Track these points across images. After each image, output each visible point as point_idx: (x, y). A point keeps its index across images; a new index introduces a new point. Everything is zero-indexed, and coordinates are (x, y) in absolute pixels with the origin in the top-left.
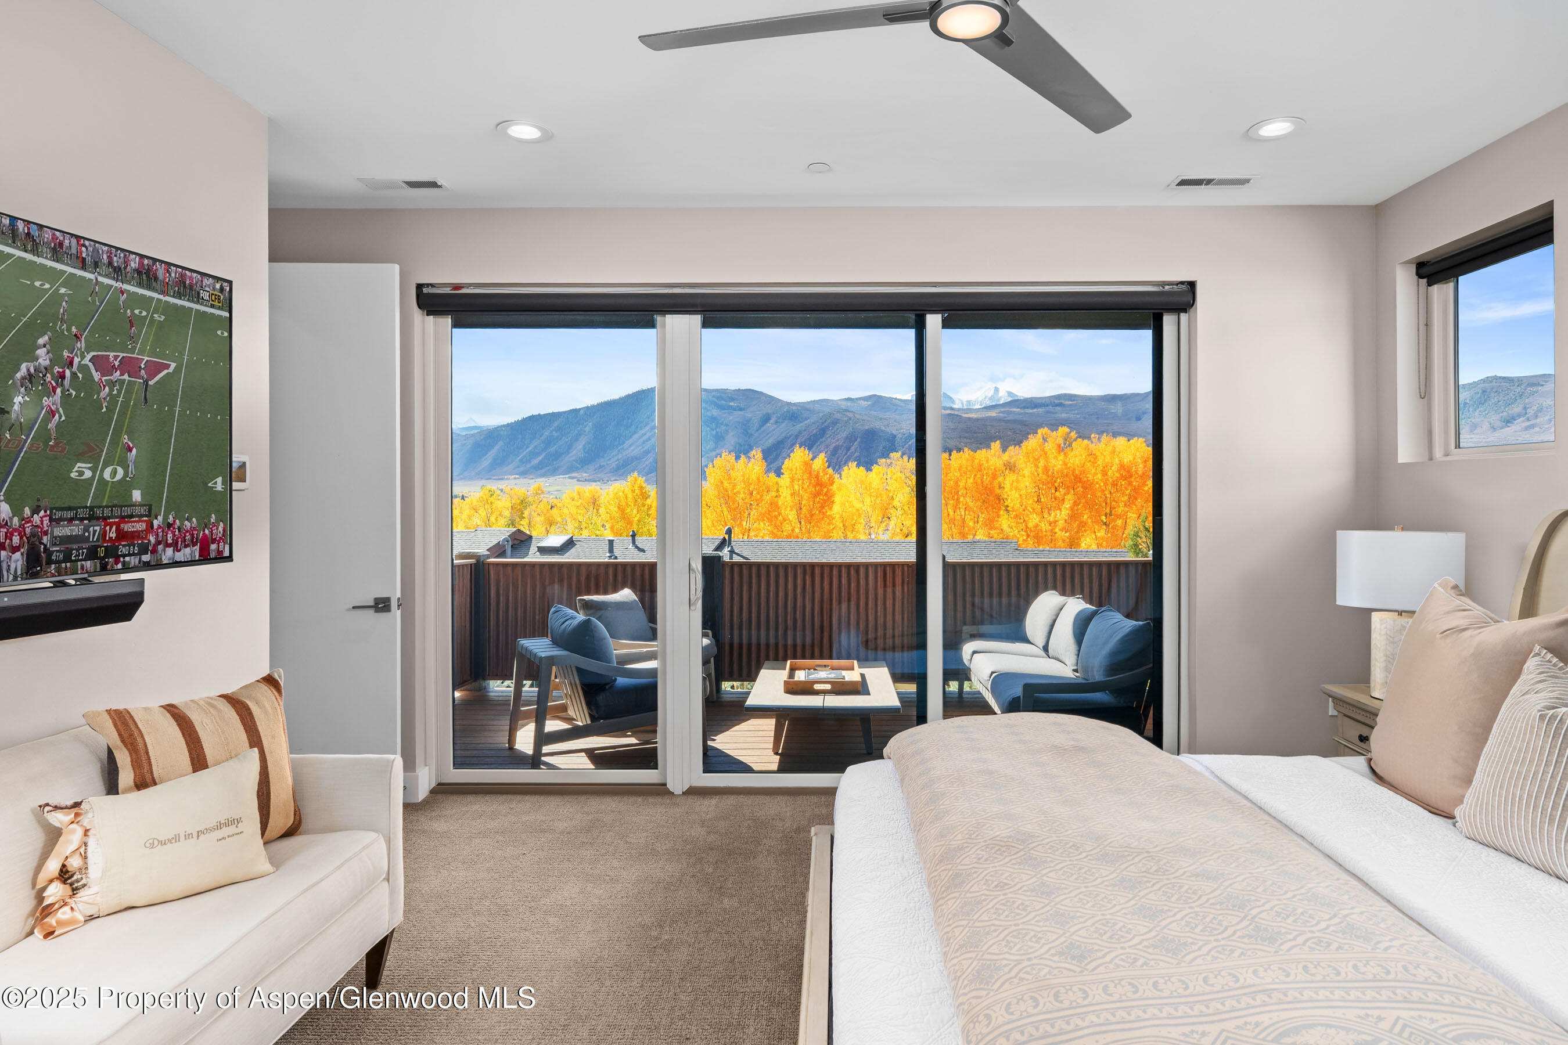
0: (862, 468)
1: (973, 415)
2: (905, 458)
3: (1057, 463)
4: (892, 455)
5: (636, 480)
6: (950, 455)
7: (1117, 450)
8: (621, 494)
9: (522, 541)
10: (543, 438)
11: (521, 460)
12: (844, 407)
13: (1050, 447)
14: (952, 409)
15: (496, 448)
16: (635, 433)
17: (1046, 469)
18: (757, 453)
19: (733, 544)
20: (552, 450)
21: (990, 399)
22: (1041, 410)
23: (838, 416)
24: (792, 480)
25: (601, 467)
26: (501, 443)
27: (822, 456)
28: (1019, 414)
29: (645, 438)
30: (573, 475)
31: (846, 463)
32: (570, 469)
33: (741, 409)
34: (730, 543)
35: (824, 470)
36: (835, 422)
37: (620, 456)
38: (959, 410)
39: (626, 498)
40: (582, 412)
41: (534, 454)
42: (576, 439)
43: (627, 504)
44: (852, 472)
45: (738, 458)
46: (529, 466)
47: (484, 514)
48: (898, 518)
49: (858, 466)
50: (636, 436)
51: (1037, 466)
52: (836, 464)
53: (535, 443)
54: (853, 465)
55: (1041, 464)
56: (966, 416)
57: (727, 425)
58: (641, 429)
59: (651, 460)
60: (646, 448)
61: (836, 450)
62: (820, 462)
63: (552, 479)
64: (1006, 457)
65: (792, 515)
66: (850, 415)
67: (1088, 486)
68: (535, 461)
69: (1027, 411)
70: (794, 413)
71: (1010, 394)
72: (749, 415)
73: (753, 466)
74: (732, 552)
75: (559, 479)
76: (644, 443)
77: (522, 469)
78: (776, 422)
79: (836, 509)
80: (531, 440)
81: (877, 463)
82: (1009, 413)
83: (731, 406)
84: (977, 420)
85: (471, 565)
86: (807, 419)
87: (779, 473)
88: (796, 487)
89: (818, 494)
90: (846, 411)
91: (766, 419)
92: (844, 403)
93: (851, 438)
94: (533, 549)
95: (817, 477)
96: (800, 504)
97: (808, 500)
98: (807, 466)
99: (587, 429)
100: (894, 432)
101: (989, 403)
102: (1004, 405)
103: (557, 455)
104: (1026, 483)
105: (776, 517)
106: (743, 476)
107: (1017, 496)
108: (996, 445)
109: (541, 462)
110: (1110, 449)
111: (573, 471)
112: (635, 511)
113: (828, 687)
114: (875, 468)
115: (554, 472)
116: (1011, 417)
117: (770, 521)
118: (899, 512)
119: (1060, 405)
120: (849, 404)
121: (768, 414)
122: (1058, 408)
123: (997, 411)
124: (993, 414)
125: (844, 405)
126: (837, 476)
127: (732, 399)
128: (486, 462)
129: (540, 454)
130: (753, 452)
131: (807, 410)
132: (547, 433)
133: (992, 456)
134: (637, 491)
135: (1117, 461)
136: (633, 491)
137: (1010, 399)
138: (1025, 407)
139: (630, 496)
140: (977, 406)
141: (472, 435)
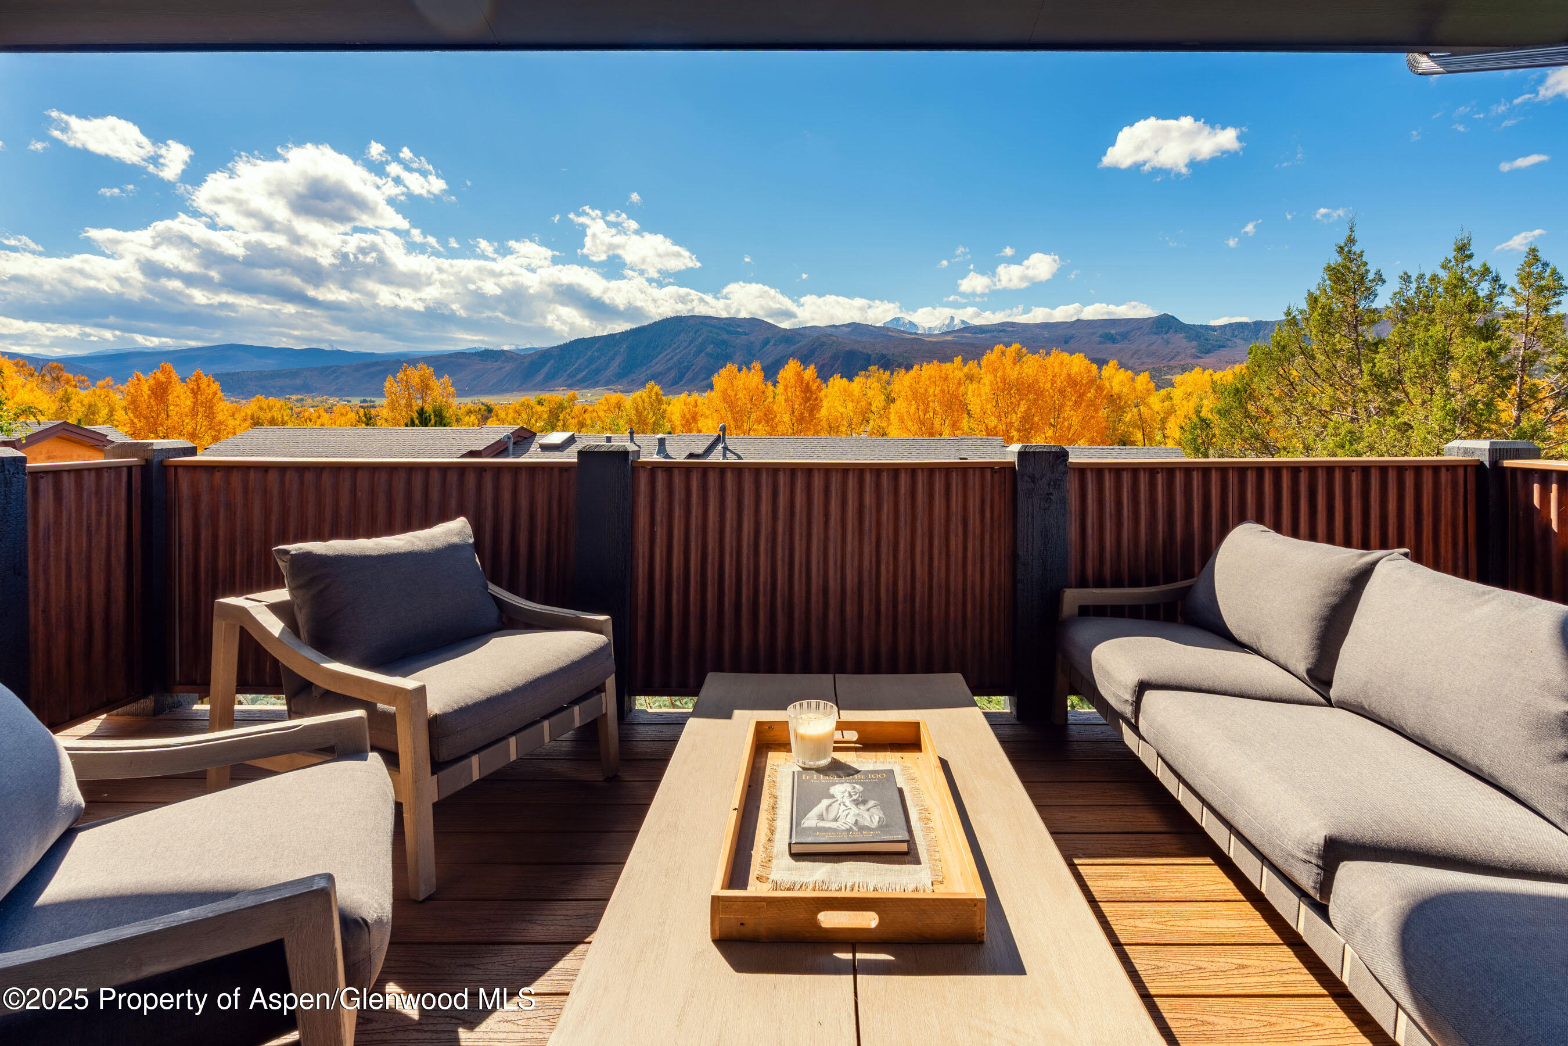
0: (845, 379)
1: (933, 339)
2: (881, 371)
3: (1013, 373)
4: (870, 368)
5: (653, 388)
6: (921, 366)
7: (1065, 362)
8: (639, 399)
9: (526, 438)
10: (586, 357)
11: (569, 375)
12: (829, 332)
13: (1008, 361)
14: (916, 334)
15: (549, 365)
16: (661, 353)
17: (1004, 380)
18: (757, 366)
19: (727, 440)
20: (594, 367)
21: (947, 326)
22: (988, 335)
23: (824, 339)
24: (786, 387)
25: (633, 380)
26: (552, 362)
27: (812, 367)
28: (970, 338)
29: (668, 357)
30: (610, 387)
31: (832, 376)
32: (607, 383)
33: (746, 334)
34: (724, 440)
35: (813, 380)
36: (822, 344)
37: (648, 372)
38: (922, 334)
39: (643, 402)
40: (618, 336)
41: (579, 370)
42: (613, 359)
43: (644, 407)
44: (837, 383)
45: (740, 370)
46: (575, 379)
47: (526, 417)
48: (874, 420)
49: (841, 377)
50: (662, 355)
51: (996, 376)
52: (824, 375)
53: (580, 361)
54: (837, 376)
55: (999, 374)
56: (928, 339)
57: (734, 347)
58: (666, 350)
59: (673, 375)
60: (669, 365)
61: (823, 366)
62: (810, 373)
63: (593, 391)
64: (966, 369)
65: (786, 418)
66: (834, 339)
67: (1040, 393)
68: (580, 376)
69: (976, 335)
70: (790, 337)
71: (963, 322)
72: (752, 339)
73: (753, 377)
74: (725, 449)
75: (599, 389)
76: (668, 361)
77: (569, 382)
78: (774, 345)
79: (823, 413)
80: (577, 359)
81: (857, 375)
82: (962, 337)
83: (738, 332)
84: (937, 343)
85: (130, 468)
86: (799, 342)
87: (775, 384)
88: (789, 394)
89: (808, 400)
90: (831, 335)
91: (766, 342)
92: (830, 329)
93: (835, 357)
94: (535, 446)
95: (808, 384)
96: (793, 408)
97: (800, 405)
98: (799, 377)
99: (622, 350)
100: (870, 353)
101: (946, 329)
102: (959, 331)
103: (597, 372)
104: (986, 389)
105: (772, 419)
106: (743, 384)
107: (979, 401)
108: (958, 360)
109: (584, 377)
110: (1058, 361)
111: (611, 384)
112: (651, 414)
113: (869, 920)
114: (857, 379)
115: (595, 385)
116: (964, 341)
117: (767, 422)
118: (876, 416)
119: (1004, 331)
120: (833, 330)
121: (768, 338)
122: (1001, 334)
123: (953, 335)
124: (949, 338)
125: (829, 331)
126: (824, 386)
127: (739, 326)
128: (540, 377)
129: (583, 370)
130: (754, 364)
131: (799, 334)
132: (590, 353)
133: (955, 369)
134: (654, 397)
135: (1065, 371)
136: (650, 397)
137: (963, 326)
138: (975, 333)
139: (647, 400)
140: (937, 332)
141: (530, 355)
